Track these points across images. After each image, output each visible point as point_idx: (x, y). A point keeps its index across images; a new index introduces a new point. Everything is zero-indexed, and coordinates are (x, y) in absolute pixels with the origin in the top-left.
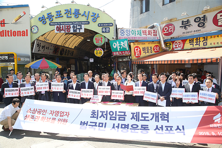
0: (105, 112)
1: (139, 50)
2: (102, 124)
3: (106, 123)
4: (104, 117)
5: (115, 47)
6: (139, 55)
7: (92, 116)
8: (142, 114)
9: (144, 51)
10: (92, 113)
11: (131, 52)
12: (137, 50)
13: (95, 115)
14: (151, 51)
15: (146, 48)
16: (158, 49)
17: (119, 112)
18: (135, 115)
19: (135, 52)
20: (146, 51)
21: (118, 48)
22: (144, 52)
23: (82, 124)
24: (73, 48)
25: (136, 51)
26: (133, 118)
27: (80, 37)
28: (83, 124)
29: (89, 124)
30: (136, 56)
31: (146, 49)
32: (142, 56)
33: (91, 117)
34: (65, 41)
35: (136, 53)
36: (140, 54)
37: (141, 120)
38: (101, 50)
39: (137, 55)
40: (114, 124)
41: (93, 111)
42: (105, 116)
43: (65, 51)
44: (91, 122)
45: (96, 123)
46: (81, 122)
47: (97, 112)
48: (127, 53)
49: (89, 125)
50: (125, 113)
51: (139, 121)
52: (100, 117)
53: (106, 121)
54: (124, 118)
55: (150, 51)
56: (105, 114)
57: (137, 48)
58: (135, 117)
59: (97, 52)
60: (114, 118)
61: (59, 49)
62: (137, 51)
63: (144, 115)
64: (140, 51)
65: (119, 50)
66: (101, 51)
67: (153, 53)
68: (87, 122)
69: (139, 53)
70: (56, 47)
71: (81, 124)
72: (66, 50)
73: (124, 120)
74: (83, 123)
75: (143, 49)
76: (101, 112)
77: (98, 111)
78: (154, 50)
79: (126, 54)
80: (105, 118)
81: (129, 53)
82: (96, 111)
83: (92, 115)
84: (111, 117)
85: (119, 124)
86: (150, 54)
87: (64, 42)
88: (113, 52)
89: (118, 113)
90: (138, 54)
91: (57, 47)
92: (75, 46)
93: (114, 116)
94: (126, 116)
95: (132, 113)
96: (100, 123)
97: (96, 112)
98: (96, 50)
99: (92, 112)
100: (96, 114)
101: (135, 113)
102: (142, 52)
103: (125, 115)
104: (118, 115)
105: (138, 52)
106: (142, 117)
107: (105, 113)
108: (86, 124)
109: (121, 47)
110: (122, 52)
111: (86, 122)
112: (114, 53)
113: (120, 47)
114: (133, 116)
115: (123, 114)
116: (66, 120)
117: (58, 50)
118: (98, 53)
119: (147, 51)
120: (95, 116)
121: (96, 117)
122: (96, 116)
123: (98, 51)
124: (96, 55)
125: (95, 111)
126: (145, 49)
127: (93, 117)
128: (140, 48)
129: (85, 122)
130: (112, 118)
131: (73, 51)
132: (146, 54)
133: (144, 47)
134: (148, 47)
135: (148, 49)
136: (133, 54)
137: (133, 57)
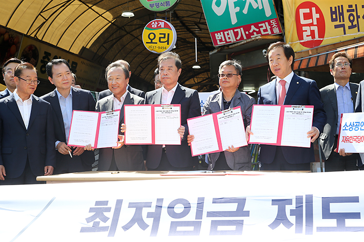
0: (148, 205)
1: (318, 16)
4: (144, 226)
5: (219, 11)
6: (317, 38)
7: (91, 225)
9: (338, 23)
10: (93, 214)
11: (283, 24)
12: (308, 16)
13: (105, 219)
15: (346, 8)
17: (215, 201)
18: (288, 208)
19: (299, 27)
20: (347, 24)
21: (233, 11)
22: (336, 27)
24: (76, 50)
25: (303, 22)
26: (280, 220)
27: (101, 11)
30: (306, 39)
31: (346, 15)
32: (327, 40)
33: (83, 230)
34: (41, 20)
35: (304, 28)
36: (322, 34)
37: (320, 229)
38: (166, 26)
39: (310, 38)
41: (97, 203)
42: (150, 221)
43: (41, 58)
47: (113, 210)
48: (265, 30)
50: (241, 202)
52: (126, 228)
54: (240, 224)
56: (149, 215)
57: (307, 11)
58: (292, 219)
59: (152, 36)
60: (192, 229)
61: (17, 44)
62: (310, 21)
65: (234, 21)
66: (166, 31)
69: (315, 28)
70: (3, 34)
72: (46, 53)
75: (332, 13)
76: (131, 205)
79: (262, 35)
80: (149, 229)
81: (276, 31)
83: (89, 220)
84: (175, 225)
87: (37, 24)
88: (213, 34)
89: (208, 207)
90: (312, 32)
91: (6, 36)
92: (84, 44)
93: (191, 216)
94: (247, 214)
95: (274, 202)
97: (109, 210)
98: (150, 27)
99: (91, 210)
100: (110, 215)
101: (289, 201)
102: (329, 25)
103: (241, 211)
104: (210, 214)
105: (312, 24)
107: (153, 210)
109: (242, 8)
110: (247, 28)
112: (218, 36)
113: (238, 9)
114: (281, 212)
115: (233, 207)
117: (13, 48)
118: (156, 40)
119: (352, 22)
120: (102, 224)
121: (104, 229)
122: (109, 223)
123: (157, 32)
124: (147, 46)
126: (342, 14)
127: (96, 228)
128: (318, 11)
131: (76, 64)
132: (345, 34)
133: (335, 8)
134: (354, 7)
135: (354, 13)
136: (291, 32)
137: (293, 45)
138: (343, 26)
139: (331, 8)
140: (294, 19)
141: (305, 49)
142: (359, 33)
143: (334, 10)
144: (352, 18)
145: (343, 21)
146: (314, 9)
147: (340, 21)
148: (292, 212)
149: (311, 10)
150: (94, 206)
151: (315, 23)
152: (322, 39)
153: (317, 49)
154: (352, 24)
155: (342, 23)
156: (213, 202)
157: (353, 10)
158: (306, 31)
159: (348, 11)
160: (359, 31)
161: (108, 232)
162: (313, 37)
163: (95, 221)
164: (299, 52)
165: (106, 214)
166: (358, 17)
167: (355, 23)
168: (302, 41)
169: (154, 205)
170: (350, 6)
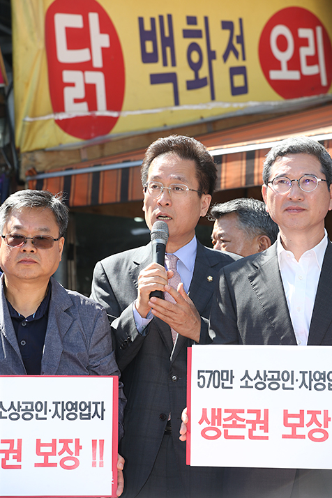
6: (102, 110)
9: (158, 68)
12: (78, 39)
14: (234, 71)
16: (312, 61)
20: (184, 74)
31: (181, 44)
32: (130, 120)
35: (68, 76)
39: (82, 110)
55: (221, 70)
57: (76, 21)
64: (113, 57)
67: (261, 96)
69: (98, 79)
78: (269, 63)
86: (227, 105)
90: (90, 89)
102: (136, 72)
119: (195, 67)
126: (169, 42)
128: (107, 26)
132: (177, 103)
133: (153, 20)
134: (200, 26)
135: (202, 42)
136: (33, 85)
137: (37, 125)
138: (171, 78)
139: (141, 20)
140: (41, 45)
141: (70, 140)
142: (213, 105)
143: (148, 27)
144: (195, 57)
145: (174, 64)
146: (94, 18)
147: (165, 64)
149: (86, 21)
151: (98, 62)
152: (115, 114)
153: (102, 146)
154: (197, 75)
155: (169, 69)
157: (197, 34)
158: (72, 85)
159: (187, 34)
160: (213, 98)
162: (93, 106)
164: (52, 151)
166: (212, 55)
167: (203, 73)
168: (61, 116)
170: (192, 20)
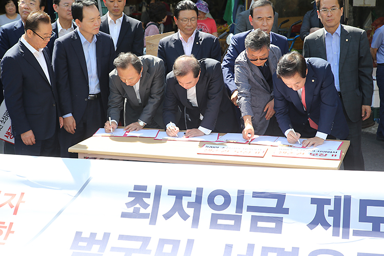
0: (189, 194)
2: (176, 243)
3: (190, 242)
4: (185, 217)
7: (131, 210)
8: (364, 204)
10: (132, 199)
13: (146, 206)
18: (327, 208)
23: (81, 244)
26: (319, 220)
28: (84, 244)
29: (113, 241)
33: (124, 215)
37: (356, 233)
40: (229, 247)
41: (136, 187)
42: (190, 212)
44: (122, 237)
45: (146, 240)
46: (78, 234)
47: (152, 196)
49: (113, 249)
50: (281, 198)
51: (346, 235)
52: (167, 216)
53: (192, 233)
54: (279, 221)
56: (190, 205)
58: (330, 220)
60: (232, 222)
63: (372, 211)
68: (107, 236)
71: (75, 245)
73: (278, 230)
74: (84, 240)
76: (171, 193)
77: (158, 190)
80: (190, 220)
82: (151, 190)
83: (129, 205)
84: (214, 218)
85: (251, 247)
89: (249, 201)
93: (231, 210)
94: (286, 211)
95: (314, 201)
96: (163, 242)
97: (148, 195)
99: (131, 194)
100: (150, 201)
101: (328, 202)
103: (280, 209)
104: (250, 209)
106: (363, 218)
107: (192, 199)
108: (98, 242)
111: (99, 237)
114: (320, 212)
115: (273, 203)
116: (7, 224)
120: (142, 211)
121: (145, 216)
122: (149, 210)
125: (145, 188)
127: (136, 215)
129: (93, 235)
130: (220, 222)
148: (331, 213)
150: (132, 191)
156: (253, 197)
161: (148, 220)
163: (135, 206)
165: (145, 200)
169: (194, 194)
